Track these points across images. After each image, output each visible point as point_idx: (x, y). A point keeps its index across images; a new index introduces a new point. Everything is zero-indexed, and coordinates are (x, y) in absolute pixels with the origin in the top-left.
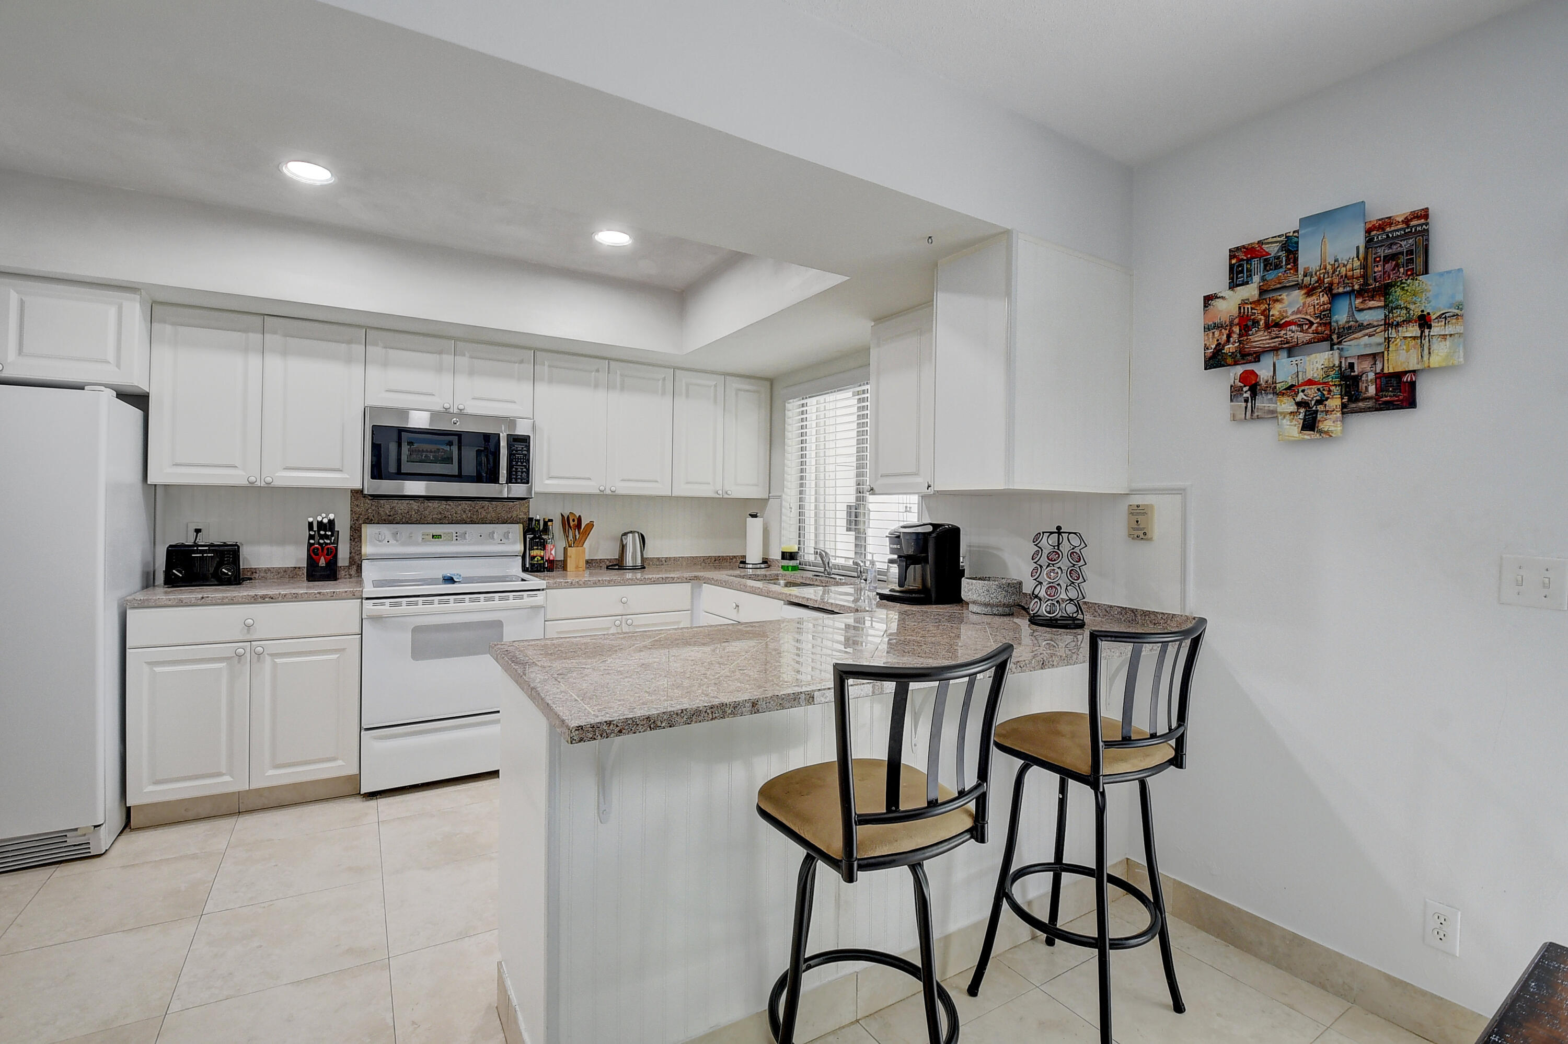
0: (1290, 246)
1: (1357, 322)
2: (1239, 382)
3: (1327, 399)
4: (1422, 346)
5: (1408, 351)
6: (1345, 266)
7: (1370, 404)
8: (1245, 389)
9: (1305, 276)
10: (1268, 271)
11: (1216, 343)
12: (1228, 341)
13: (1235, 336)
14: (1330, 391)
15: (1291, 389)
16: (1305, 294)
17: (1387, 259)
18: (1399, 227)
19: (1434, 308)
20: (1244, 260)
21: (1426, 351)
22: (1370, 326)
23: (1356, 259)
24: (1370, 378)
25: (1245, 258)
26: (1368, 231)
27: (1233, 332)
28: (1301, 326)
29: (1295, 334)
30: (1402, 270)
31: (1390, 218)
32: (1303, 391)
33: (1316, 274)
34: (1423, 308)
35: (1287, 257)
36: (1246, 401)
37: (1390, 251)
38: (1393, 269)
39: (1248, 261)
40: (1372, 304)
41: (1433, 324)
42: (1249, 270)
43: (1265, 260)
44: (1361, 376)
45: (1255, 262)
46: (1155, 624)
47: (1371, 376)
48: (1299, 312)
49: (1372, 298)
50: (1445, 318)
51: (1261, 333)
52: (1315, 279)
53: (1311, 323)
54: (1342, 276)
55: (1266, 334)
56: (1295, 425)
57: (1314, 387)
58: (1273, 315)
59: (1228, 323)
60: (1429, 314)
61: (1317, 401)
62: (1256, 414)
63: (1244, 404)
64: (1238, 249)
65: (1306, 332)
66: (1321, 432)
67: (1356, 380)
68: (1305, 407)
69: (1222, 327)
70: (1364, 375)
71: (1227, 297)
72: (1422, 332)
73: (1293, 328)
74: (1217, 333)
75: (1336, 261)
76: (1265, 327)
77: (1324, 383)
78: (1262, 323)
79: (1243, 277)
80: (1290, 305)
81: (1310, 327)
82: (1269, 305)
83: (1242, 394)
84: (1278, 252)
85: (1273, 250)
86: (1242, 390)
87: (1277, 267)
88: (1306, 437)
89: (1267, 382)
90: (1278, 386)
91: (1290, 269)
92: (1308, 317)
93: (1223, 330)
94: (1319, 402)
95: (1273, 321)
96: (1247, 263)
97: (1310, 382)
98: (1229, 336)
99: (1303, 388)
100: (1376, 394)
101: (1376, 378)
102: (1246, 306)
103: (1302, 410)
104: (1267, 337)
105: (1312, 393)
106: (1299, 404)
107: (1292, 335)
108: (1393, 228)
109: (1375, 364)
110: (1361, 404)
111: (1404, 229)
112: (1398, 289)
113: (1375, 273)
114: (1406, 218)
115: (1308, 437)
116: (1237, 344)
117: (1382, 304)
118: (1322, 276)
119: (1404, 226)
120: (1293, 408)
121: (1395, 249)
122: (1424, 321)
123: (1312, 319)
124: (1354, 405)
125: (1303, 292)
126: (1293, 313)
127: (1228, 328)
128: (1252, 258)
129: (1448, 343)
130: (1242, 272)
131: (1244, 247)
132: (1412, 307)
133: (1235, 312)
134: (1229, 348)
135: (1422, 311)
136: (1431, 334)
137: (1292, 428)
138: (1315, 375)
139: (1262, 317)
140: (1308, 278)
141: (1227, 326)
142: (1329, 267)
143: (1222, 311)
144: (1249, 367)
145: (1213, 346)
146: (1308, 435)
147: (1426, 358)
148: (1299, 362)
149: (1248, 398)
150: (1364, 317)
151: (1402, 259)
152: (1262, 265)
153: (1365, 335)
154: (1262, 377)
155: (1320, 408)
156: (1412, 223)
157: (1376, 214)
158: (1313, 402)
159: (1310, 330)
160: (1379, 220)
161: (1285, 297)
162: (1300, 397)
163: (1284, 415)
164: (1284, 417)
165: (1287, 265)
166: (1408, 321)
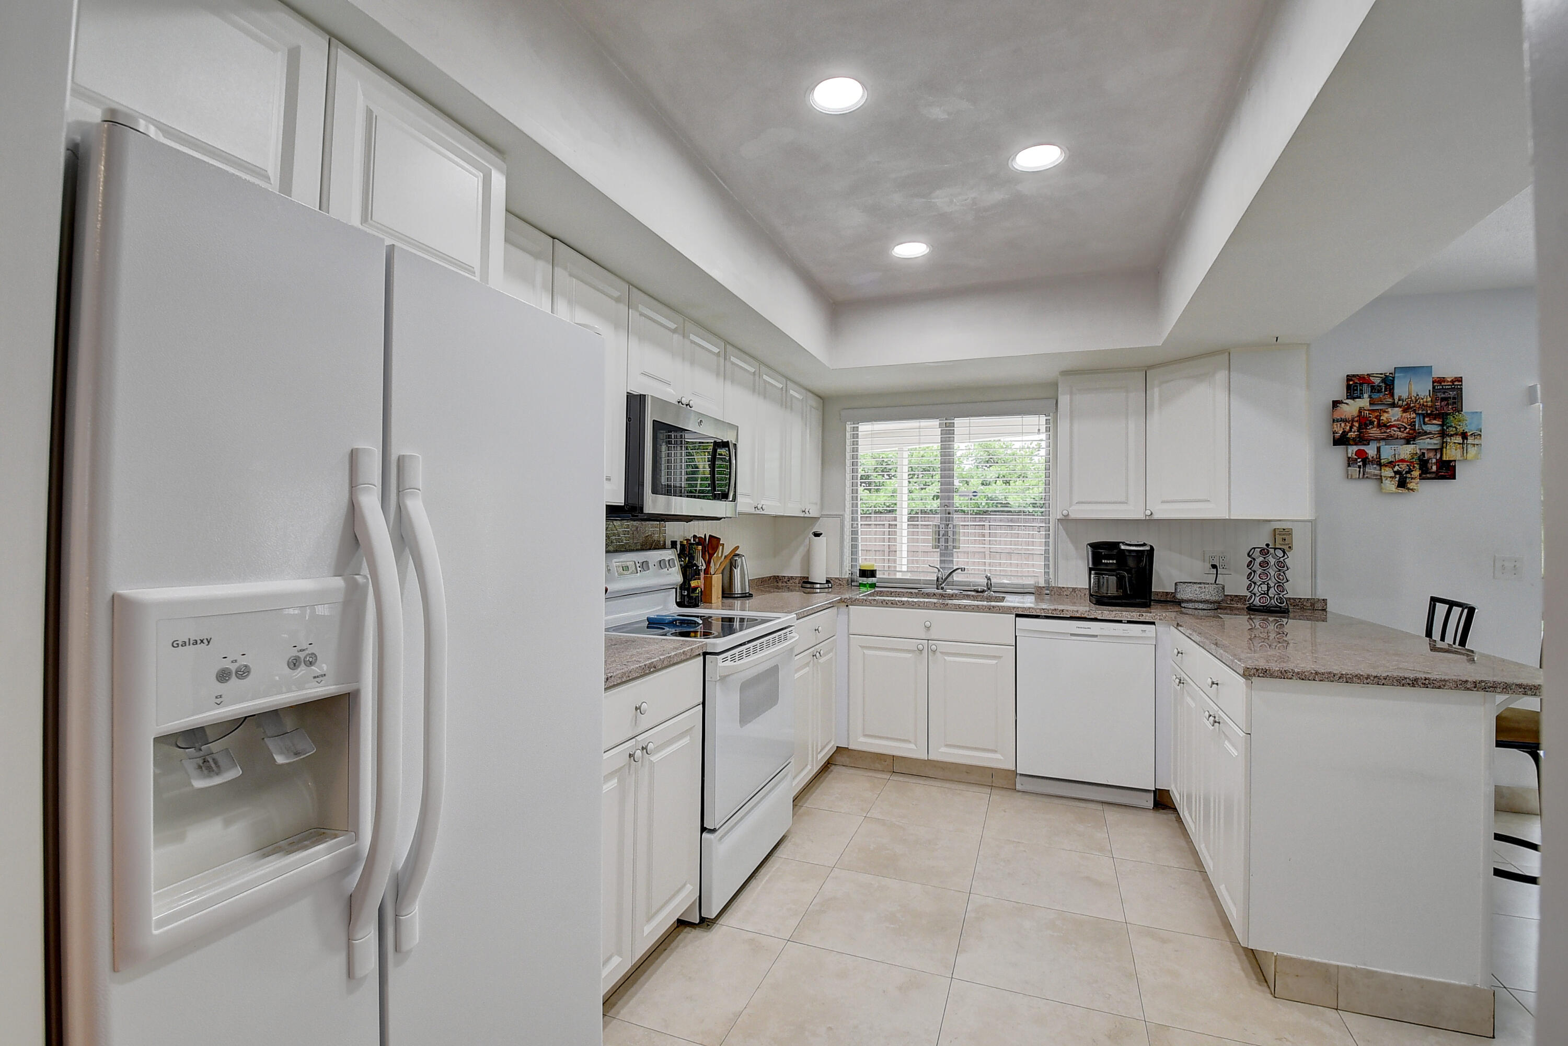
0: (1388, 383)
1: (1423, 430)
2: (1355, 455)
3: (1412, 471)
4: (1463, 448)
5: (1456, 450)
6: (1422, 399)
7: (1433, 476)
8: (1359, 460)
9: (1399, 400)
10: (1373, 393)
11: (1342, 430)
12: (1350, 430)
13: (1355, 428)
14: (1414, 467)
15: (1391, 464)
16: (1402, 411)
17: (1443, 399)
18: (1449, 384)
19: (1469, 429)
20: (1358, 383)
21: (1465, 451)
22: (1430, 433)
23: (1428, 397)
24: (1433, 462)
25: (1358, 382)
26: (1433, 382)
27: (1354, 425)
28: (1399, 428)
29: (1394, 432)
30: (1450, 407)
31: (1444, 378)
32: (1398, 465)
33: (1405, 400)
34: (1463, 429)
35: (1385, 387)
36: (1360, 467)
37: (1444, 396)
38: (1446, 406)
39: (1361, 384)
40: (1434, 422)
41: (1469, 438)
42: (1361, 390)
43: (1371, 386)
44: (1429, 460)
45: (1365, 386)
46: (1294, 606)
47: (1434, 461)
48: (1398, 420)
49: (1435, 419)
50: (1475, 435)
51: (1375, 429)
52: (1405, 403)
53: (1406, 428)
54: (1421, 405)
55: (1378, 430)
56: (1393, 484)
57: (1405, 463)
58: (1382, 420)
59: (1350, 419)
60: (1466, 432)
61: (1406, 471)
62: (1366, 476)
63: (1358, 469)
64: (1354, 376)
65: (1403, 432)
66: (1408, 489)
67: (1427, 461)
68: (1399, 474)
69: (1346, 421)
70: (1430, 460)
71: (1349, 404)
72: (1463, 441)
73: (1395, 429)
74: (1343, 425)
75: (1418, 395)
76: (1377, 426)
77: (1411, 462)
78: (1375, 423)
79: (1358, 393)
80: (1393, 416)
81: (1405, 430)
82: (1380, 413)
83: (1357, 463)
84: (1380, 383)
85: (1377, 381)
86: (1357, 461)
87: (1379, 391)
88: (1400, 491)
89: (1373, 457)
90: (1382, 461)
91: (1387, 394)
92: (1404, 424)
93: (1347, 424)
94: (1407, 472)
95: (1382, 423)
96: (1360, 386)
97: (1403, 461)
98: (1351, 428)
99: (1398, 463)
100: (1437, 470)
101: (1437, 462)
102: (1366, 412)
103: (1398, 476)
104: (1379, 432)
105: (1404, 467)
106: (1396, 473)
107: (1394, 433)
108: (1445, 384)
109: (1436, 454)
110: (1428, 475)
111: (1451, 386)
112: (1451, 417)
113: (1436, 405)
114: (1452, 380)
115: (1401, 492)
116: (1356, 433)
117: (1440, 423)
118: (1409, 402)
119: (1451, 384)
120: (1393, 474)
121: (1446, 395)
122: (1464, 436)
123: (1406, 426)
124: (1424, 476)
125: (1401, 409)
126: (1395, 421)
127: (1351, 422)
128: (1363, 383)
129: (1476, 448)
130: (1357, 390)
131: (1358, 375)
132: (1458, 427)
133: (1356, 413)
134: (1351, 435)
135: (1463, 430)
136: (1468, 442)
137: (1390, 485)
138: (1406, 457)
139: (1376, 420)
140: (1401, 402)
141: (1350, 421)
142: (1413, 398)
143: (1346, 411)
144: (1362, 447)
145: (1341, 432)
146: (1401, 490)
147: (1465, 454)
148: (1396, 448)
149: (1361, 465)
150: (1427, 428)
151: (1451, 401)
152: (1370, 389)
153: (1428, 438)
154: (1369, 454)
155: (1409, 475)
156: (1456, 383)
157: (1437, 374)
158: (1404, 472)
159: (1405, 432)
160: (1438, 378)
161: (1390, 411)
162: (1396, 468)
163: (1386, 478)
164: (1387, 479)
165: (1385, 391)
166: (1456, 434)
